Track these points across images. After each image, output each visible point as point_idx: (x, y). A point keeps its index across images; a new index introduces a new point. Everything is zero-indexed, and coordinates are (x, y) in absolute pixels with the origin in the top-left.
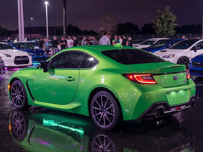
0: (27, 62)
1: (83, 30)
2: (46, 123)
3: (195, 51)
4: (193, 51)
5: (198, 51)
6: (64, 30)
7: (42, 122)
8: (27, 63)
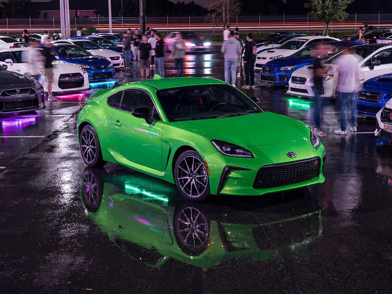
0: (81, 83)
1: (176, 3)
2: (128, 189)
3: (372, 68)
4: (367, 69)
5: (376, 68)
6: (141, 9)
7: (124, 188)
8: (81, 86)
